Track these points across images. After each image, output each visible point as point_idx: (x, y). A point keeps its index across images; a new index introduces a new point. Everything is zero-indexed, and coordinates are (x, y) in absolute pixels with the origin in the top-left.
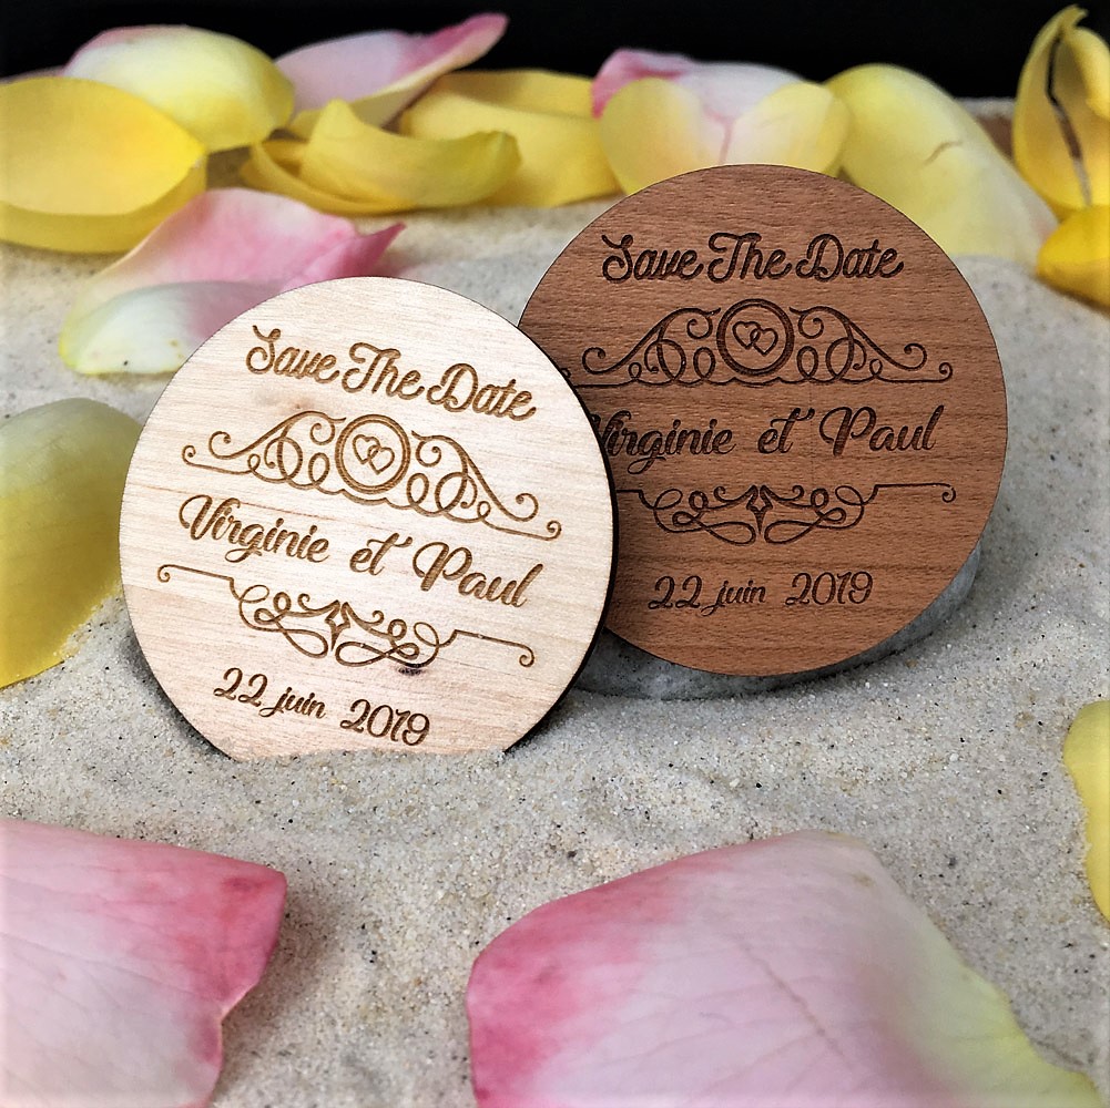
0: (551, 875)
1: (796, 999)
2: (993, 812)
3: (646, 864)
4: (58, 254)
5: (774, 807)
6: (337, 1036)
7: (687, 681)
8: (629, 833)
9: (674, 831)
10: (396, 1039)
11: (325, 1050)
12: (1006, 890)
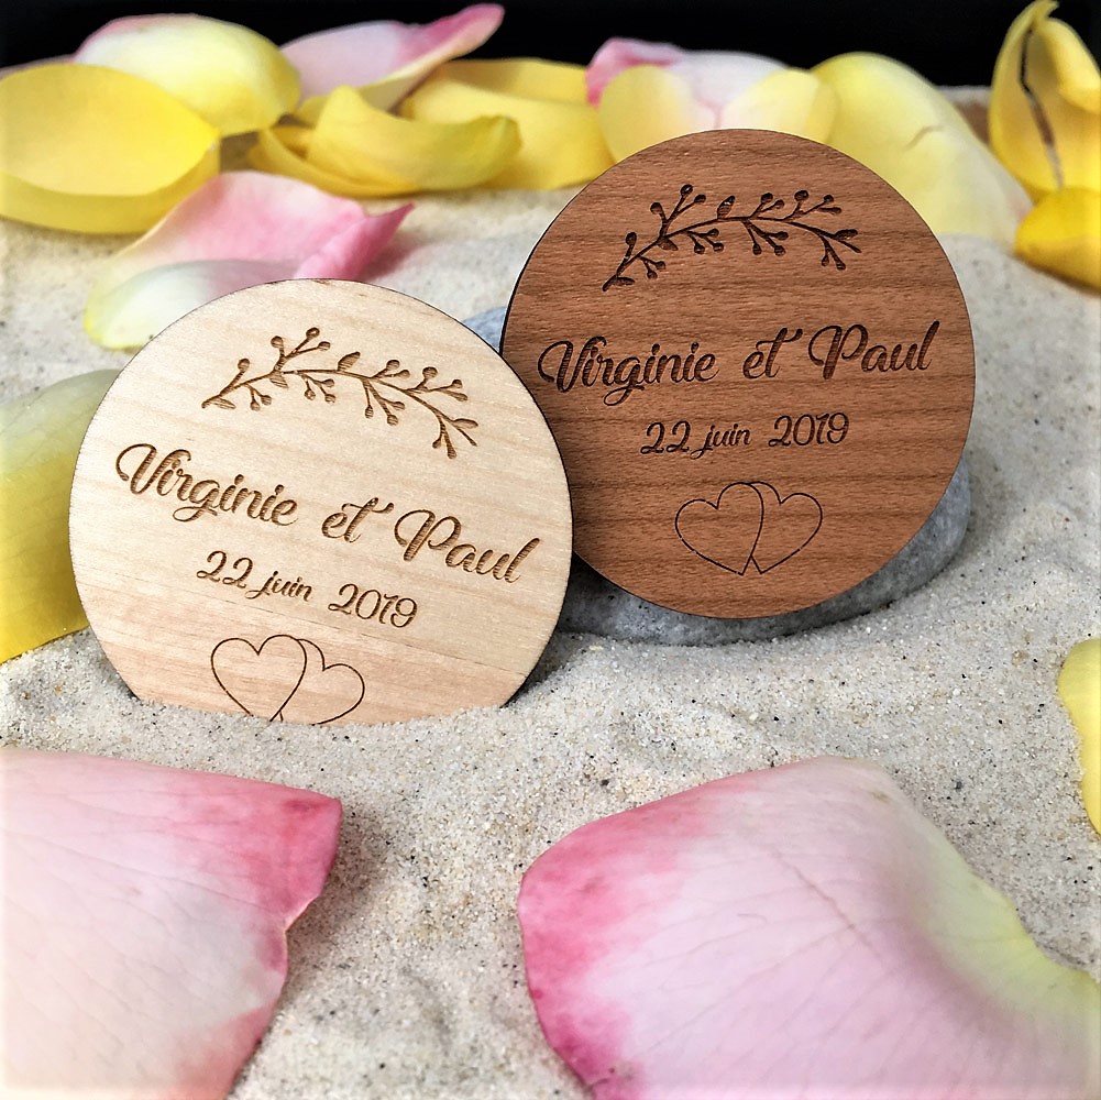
0: (586, 802)
1: (826, 898)
2: (996, 741)
3: (674, 789)
4: (75, 236)
5: (792, 738)
6: (392, 950)
7: (702, 630)
8: (657, 762)
9: (700, 761)
10: (449, 951)
11: (382, 963)
12: (1008, 811)
